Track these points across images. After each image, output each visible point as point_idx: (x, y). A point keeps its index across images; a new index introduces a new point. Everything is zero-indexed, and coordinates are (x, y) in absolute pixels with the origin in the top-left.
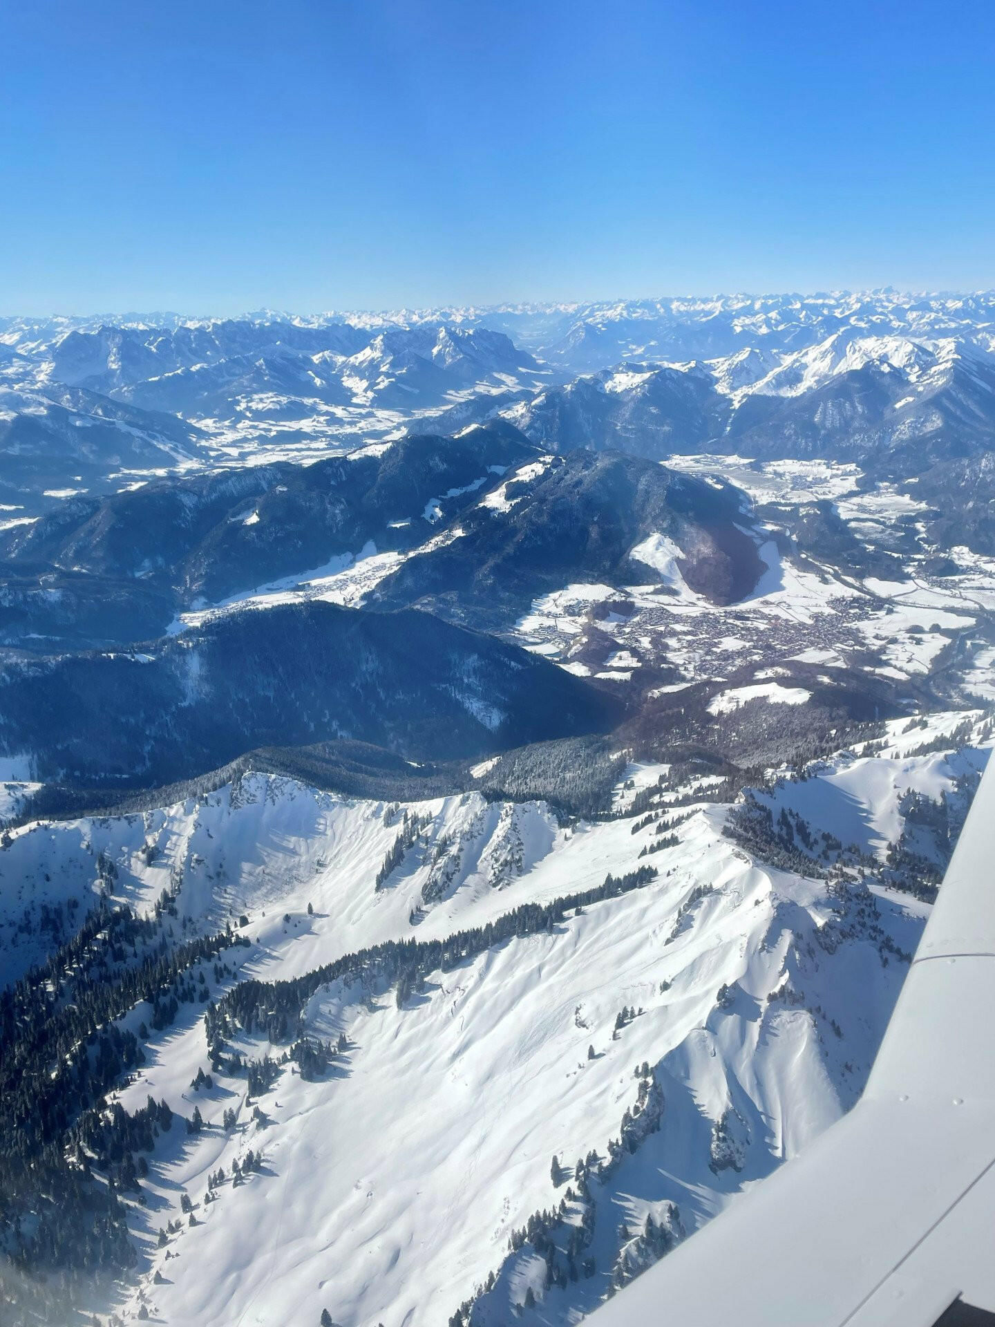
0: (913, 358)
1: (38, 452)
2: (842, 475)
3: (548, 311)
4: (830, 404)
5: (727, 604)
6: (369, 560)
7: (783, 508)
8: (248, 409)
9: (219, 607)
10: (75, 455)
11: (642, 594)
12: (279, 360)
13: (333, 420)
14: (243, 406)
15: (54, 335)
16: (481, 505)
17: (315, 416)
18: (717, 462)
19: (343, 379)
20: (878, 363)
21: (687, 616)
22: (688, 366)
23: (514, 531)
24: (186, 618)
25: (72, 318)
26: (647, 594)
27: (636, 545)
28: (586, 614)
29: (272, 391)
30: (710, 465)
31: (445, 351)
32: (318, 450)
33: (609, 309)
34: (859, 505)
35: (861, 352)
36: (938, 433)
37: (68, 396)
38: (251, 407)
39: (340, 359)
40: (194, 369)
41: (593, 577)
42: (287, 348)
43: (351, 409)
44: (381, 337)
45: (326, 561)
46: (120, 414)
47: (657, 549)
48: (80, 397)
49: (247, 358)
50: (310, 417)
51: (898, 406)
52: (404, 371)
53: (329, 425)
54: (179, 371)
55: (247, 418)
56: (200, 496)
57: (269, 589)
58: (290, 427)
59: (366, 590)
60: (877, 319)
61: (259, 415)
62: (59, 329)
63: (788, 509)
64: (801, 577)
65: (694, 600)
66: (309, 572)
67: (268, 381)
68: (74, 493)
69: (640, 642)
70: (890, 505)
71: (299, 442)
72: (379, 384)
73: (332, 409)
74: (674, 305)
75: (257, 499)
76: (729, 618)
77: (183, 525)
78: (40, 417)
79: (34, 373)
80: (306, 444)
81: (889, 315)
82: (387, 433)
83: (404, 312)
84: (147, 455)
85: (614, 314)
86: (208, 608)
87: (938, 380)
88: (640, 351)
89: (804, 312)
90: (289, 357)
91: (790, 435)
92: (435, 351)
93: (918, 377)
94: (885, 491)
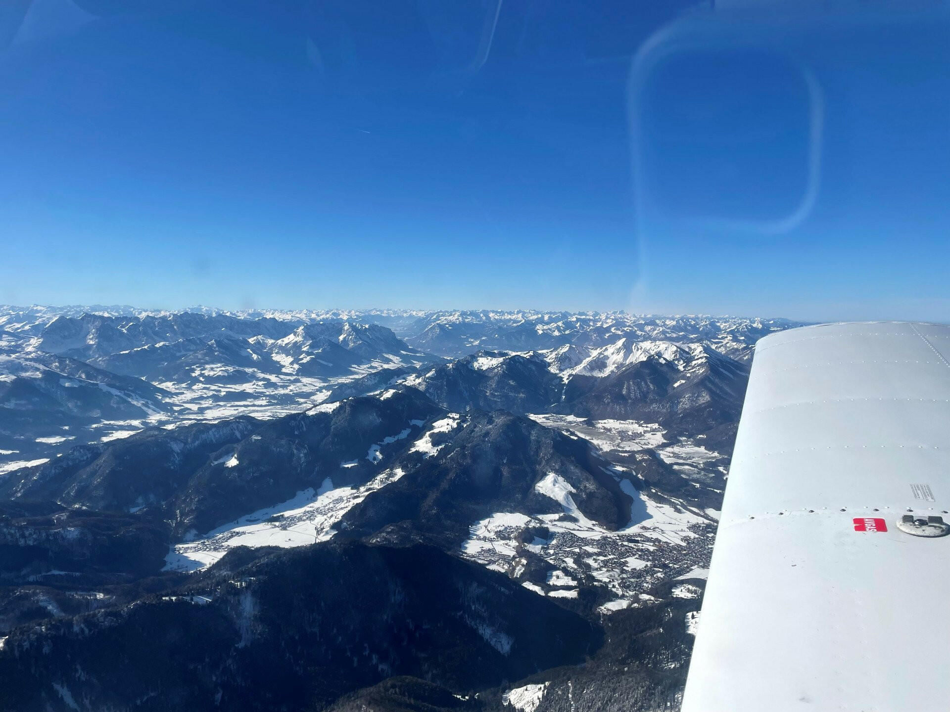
0: (678, 355)
1: (30, 407)
2: (651, 431)
3: (405, 315)
4: (631, 383)
5: (617, 529)
6: (328, 494)
7: (623, 454)
8: (202, 375)
9: (208, 538)
10: (62, 409)
11: (551, 521)
12: (226, 341)
13: (269, 384)
14: (197, 373)
15: (36, 318)
16: (413, 450)
17: (254, 381)
18: (561, 420)
19: (273, 355)
20: (657, 357)
21: (591, 539)
22: (529, 354)
23: (446, 471)
24: (180, 549)
25: (49, 307)
26: (555, 521)
27: (538, 482)
28: (515, 538)
29: (219, 363)
30: (558, 422)
31: (348, 338)
32: (261, 406)
33: (449, 316)
34: (673, 453)
35: (642, 350)
36: (708, 405)
37: (57, 364)
38: (204, 374)
39: (270, 341)
40: (157, 346)
41: (511, 507)
42: (230, 333)
43: (282, 377)
44: (302, 327)
45: (293, 496)
46: (100, 377)
47: (554, 485)
48: (67, 365)
49: (199, 339)
50: (250, 382)
51: (676, 385)
52: (320, 351)
53: (266, 388)
54: (146, 347)
55: (201, 382)
56: (186, 443)
57: (248, 520)
58: (235, 389)
59: (333, 520)
60: (627, 329)
61: (210, 380)
62: (39, 315)
63: (626, 455)
64: (660, 507)
65: (591, 526)
66: (280, 506)
67: (218, 355)
68: (63, 439)
69: (565, 562)
70: (694, 453)
71: (245, 400)
72: (302, 359)
73: (267, 376)
74: (491, 315)
75: (235, 445)
76: (623, 541)
77: (172, 468)
78: (35, 379)
79: (24, 346)
80: (250, 402)
81: (634, 327)
82: (313, 394)
83: (305, 311)
84: (123, 409)
85: (455, 318)
86: (199, 539)
87: (699, 369)
88: (477, 343)
89: (579, 323)
90: (233, 339)
91: (609, 403)
92: (341, 338)
93: (684, 367)
94: (686, 443)
